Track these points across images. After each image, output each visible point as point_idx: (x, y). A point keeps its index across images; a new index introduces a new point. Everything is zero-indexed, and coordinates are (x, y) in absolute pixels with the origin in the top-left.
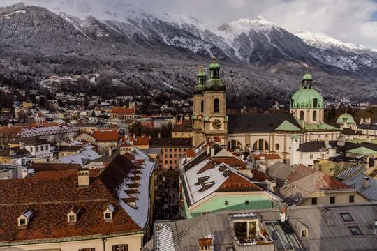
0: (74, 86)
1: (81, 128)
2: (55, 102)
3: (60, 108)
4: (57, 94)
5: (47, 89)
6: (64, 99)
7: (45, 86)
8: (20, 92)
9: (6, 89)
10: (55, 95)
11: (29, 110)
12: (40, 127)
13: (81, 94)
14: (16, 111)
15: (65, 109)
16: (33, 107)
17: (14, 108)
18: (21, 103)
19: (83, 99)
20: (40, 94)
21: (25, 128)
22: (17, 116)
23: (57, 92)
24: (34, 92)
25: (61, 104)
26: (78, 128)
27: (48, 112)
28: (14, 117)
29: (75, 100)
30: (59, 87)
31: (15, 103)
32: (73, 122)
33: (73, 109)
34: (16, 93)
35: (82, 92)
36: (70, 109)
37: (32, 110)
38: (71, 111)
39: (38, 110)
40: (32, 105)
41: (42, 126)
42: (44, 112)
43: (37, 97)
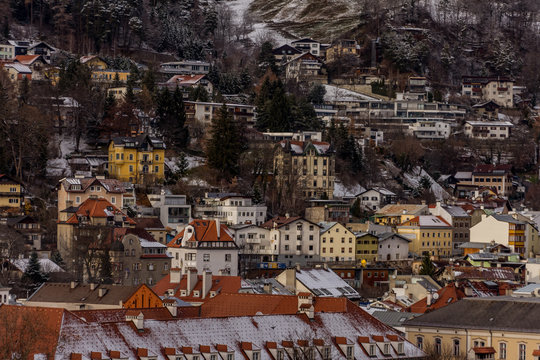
0: (449, 33)
1: (447, 336)
2: (308, 147)
3: (339, 191)
4: (331, 91)
5: (267, 50)
6: (374, 124)
7: (259, 32)
8: (102, 73)
9: (21, 52)
10: (318, 96)
11: (142, 194)
12: (185, 313)
13: (491, 91)
14: (63, 198)
15: (372, 197)
16: (171, 180)
17: (56, 182)
18: (99, 147)
19: (501, 128)
20: (223, 86)
21: (91, 316)
22: (65, 233)
23: (333, 72)
24: (184, 75)
25: (350, 162)
26: (429, 335)
27: (257, 212)
28: (50, 243)
29: (444, 129)
30: (346, 39)
31: (66, 147)
32: (410, 291)
33: (426, 197)
34: (75, 78)
35: (500, 75)
36: (403, 195)
37: (161, 201)
38: (406, 212)
39: (195, 197)
40: (162, 162)
41: (195, 314)
42: (231, 212)
43: (201, 113)
